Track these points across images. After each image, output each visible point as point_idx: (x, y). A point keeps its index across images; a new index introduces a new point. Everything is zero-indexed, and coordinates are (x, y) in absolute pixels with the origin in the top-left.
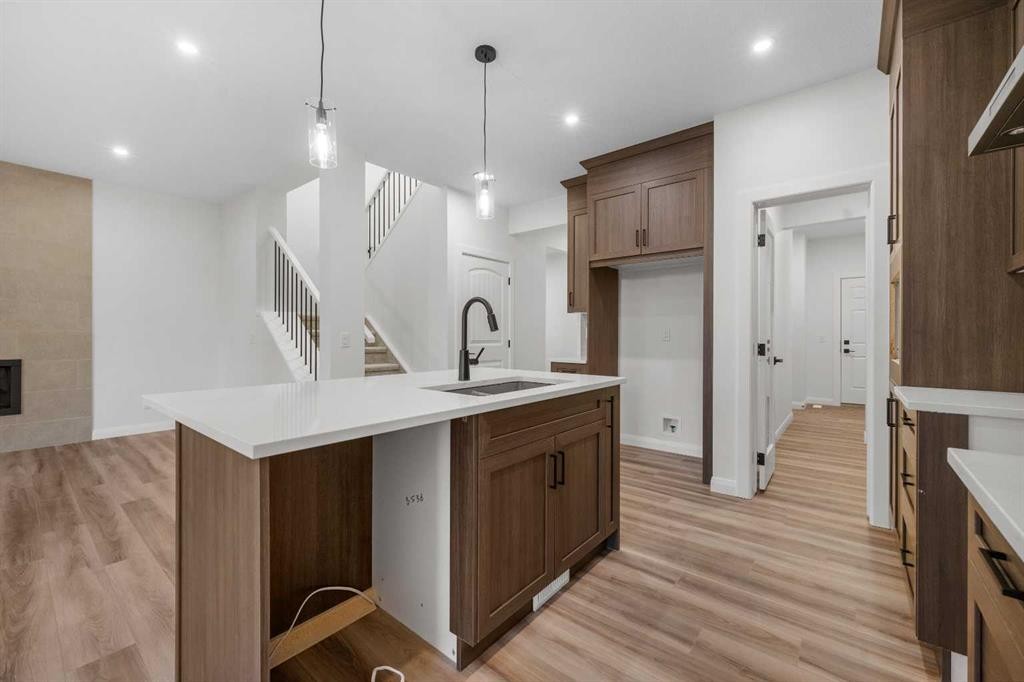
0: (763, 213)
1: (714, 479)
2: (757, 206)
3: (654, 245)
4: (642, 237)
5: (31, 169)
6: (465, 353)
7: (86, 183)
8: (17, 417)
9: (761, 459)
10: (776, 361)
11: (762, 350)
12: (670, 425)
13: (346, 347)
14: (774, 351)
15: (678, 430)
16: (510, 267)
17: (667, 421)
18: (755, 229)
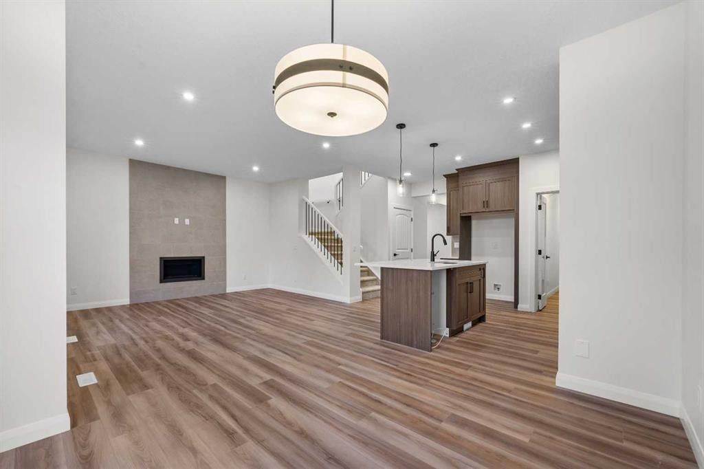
0: (541, 196)
1: (519, 306)
2: (537, 194)
3: (492, 207)
4: (486, 204)
5: (210, 174)
6: (433, 252)
7: (224, 178)
8: (203, 281)
9: (540, 297)
10: (547, 257)
11: (540, 252)
12: (497, 287)
13: (354, 251)
14: (546, 252)
15: (501, 290)
16: (412, 212)
17: (495, 285)
18: (537, 203)
